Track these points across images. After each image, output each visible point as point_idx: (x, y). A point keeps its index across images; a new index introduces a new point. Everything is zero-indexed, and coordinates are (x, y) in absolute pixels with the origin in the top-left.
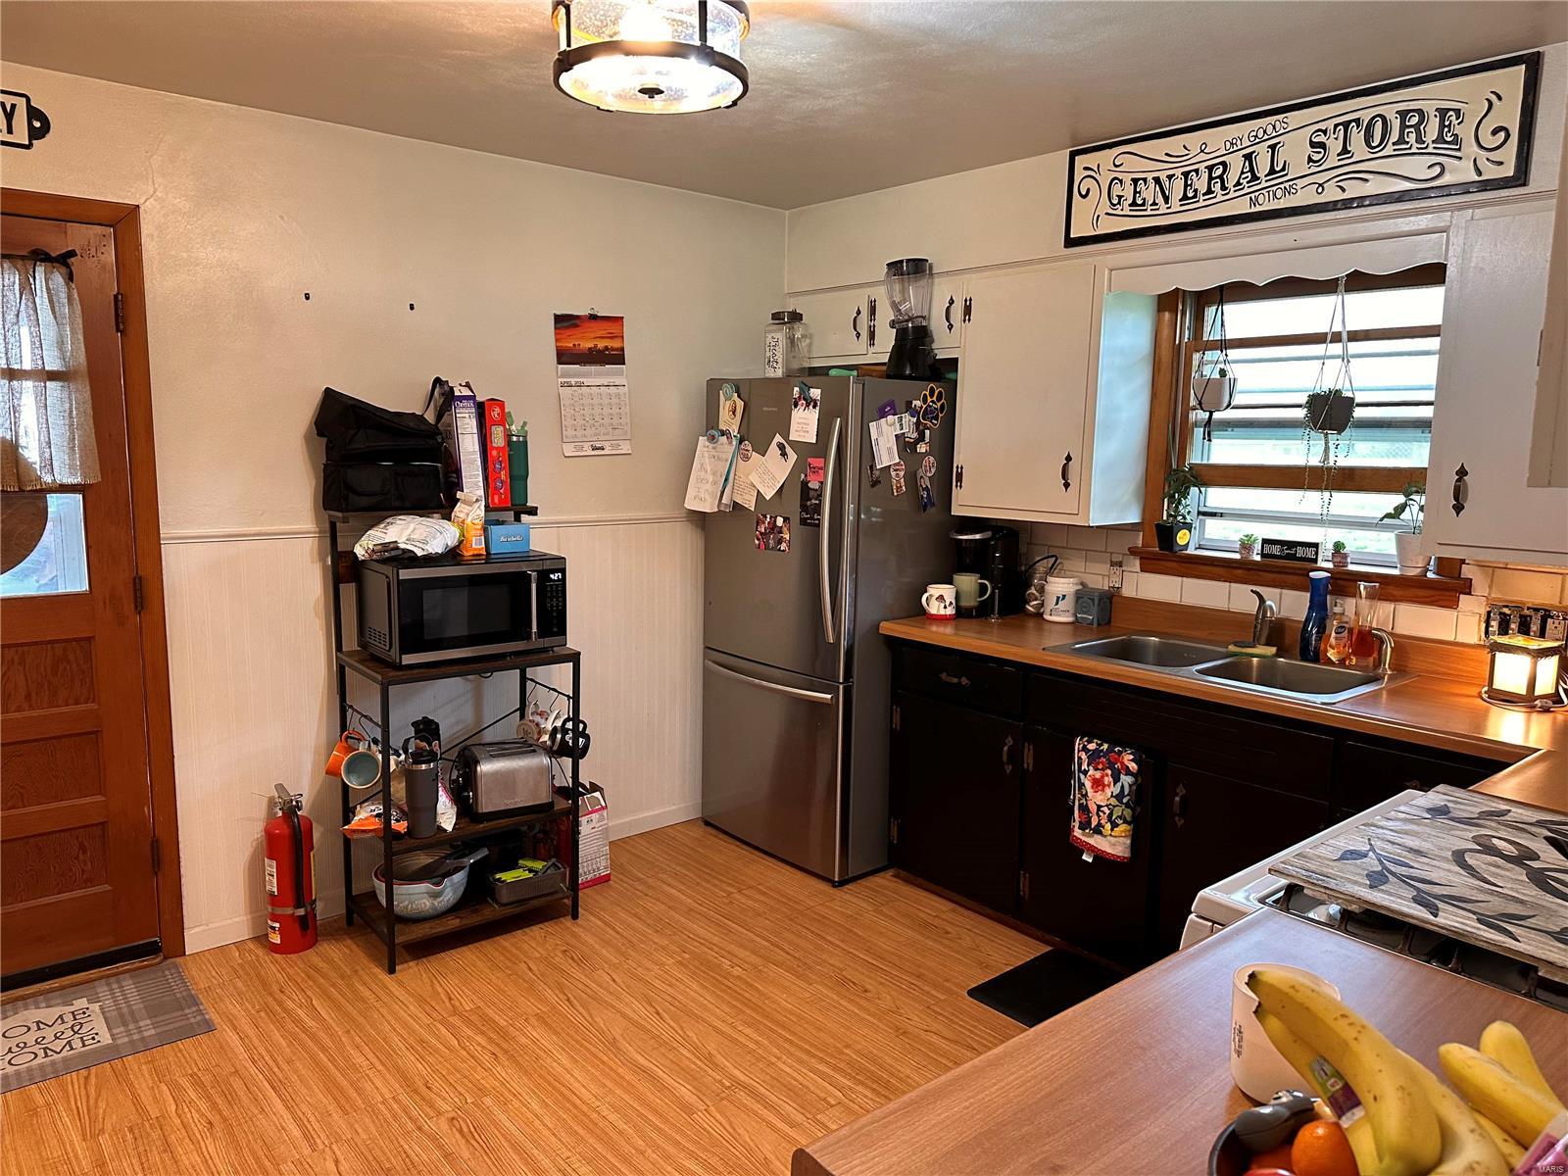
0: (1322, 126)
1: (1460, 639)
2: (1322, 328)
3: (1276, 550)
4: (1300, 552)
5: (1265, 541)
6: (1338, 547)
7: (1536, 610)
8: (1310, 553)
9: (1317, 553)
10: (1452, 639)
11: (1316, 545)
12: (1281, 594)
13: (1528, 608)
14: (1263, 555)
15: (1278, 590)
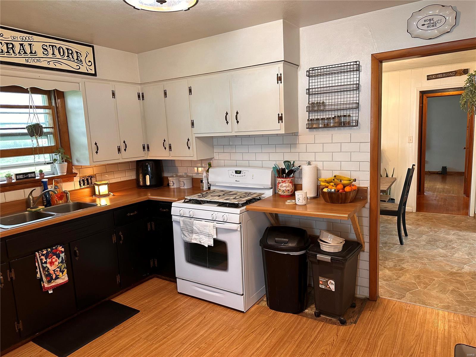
0: (46, 44)
1: (76, 189)
2: (27, 104)
3: (21, 177)
4: (30, 175)
5: (16, 175)
6: (41, 172)
7: (89, 177)
8: (33, 175)
9: (35, 175)
10: (74, 189)
11: (34, 172)
12: (24, 191)
13: (87, 177)
14: (17, 179)
15: (23, 190)
